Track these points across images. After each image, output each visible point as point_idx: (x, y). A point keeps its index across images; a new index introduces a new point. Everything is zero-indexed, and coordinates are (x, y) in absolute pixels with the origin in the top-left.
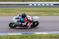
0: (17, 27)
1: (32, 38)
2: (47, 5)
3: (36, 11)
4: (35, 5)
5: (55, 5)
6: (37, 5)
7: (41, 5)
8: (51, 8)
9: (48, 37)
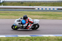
0: (19, 29)
1: (41, 40)
2: (52, 9)
4: (40, 9)
5: (58, 9)
6: (42, 9)
7: (46, 9)
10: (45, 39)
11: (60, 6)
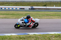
1: (3, 39)
3: (4, 14)
4: (3, 9)
5: (21, 9)
6: (5, 8)
7: (9, 8)
8: (18, 12)
9: (17, 38)
10: (7, 38)
11: (23, 6)
